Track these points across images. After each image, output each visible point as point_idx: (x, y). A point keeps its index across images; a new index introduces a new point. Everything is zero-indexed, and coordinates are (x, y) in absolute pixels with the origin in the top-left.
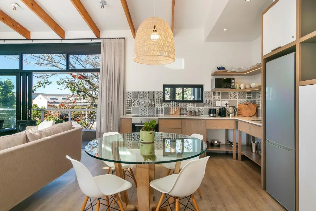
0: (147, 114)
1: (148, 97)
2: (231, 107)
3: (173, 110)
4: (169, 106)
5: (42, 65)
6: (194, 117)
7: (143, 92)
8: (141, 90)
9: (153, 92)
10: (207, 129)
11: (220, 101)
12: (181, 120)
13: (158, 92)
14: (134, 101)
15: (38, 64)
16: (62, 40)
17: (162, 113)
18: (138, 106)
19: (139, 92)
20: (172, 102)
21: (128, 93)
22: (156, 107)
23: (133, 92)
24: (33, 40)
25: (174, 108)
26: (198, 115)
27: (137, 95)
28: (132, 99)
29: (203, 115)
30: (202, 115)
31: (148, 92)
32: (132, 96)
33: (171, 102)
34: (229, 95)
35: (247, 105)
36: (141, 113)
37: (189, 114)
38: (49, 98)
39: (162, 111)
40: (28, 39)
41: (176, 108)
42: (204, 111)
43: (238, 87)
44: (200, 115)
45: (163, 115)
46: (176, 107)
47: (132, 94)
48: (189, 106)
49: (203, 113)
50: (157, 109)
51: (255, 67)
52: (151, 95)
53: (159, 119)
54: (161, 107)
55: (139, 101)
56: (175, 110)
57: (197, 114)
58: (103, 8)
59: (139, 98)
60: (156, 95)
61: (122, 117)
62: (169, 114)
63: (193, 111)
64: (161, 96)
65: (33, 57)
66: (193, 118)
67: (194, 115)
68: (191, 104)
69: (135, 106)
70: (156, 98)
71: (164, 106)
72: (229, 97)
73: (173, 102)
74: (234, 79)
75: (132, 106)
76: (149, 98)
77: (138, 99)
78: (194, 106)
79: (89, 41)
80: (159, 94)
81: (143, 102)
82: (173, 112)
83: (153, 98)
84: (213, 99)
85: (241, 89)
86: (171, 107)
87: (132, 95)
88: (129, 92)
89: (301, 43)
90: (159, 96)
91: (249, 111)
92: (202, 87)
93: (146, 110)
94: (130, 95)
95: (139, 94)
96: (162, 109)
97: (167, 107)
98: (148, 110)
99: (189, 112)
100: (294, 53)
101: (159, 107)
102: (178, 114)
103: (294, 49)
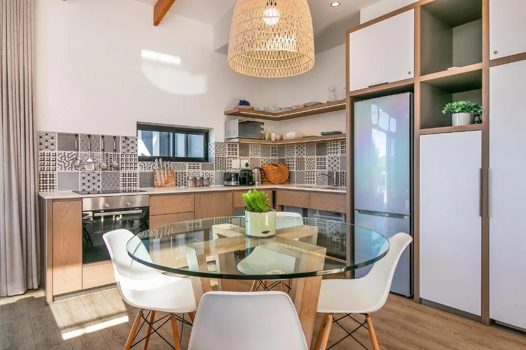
0: (100, 189)
1: (101, 147)
2: (256, 169)
3: (160, 177)
4: (152, 169)
6: (200, 189)
7: (89, 136)
8: (82, 129)
9: (115, 137)
10: (235, 208)
11: (238, 160)
12: (193, 195)
13: (126, 138)
14: (63, 158)
17: (135, 185)
18: (74, 171)
19: (76, 135)
20: (158, 160)
21: (46, 137)
22: (121, 172)
23: (59, 134)
25: (164, 174)
26: (207, 186)
27: (69, 141)
28: (57, 152)
29: (213, 185)
30: (211, 185)
31: (103, 137)
32: (56, 144)
33: (156, 160)
34: (250, 151)
35: (276, 166)
36: (84, 187)
37: (190, 183)
41: (168, 174)
42: (214, 178)
43: (267, 137)
45: (138, 188)
46: (167, 170)
47: (56, 138)
48: (190, 168)
49: (214, 181)
50: (124, 175)
51: (298, 108)
52: (110, 143)
53: (150, 195)
54: (132, 171)
55: (79, 158)
56: (165, 177)
57: (205, 183)
59: (78, 150)
60: (121, 145)
62: (154, 186)
63: (197, 178)
64: (133, 147)
67: (199, 186)
68: (192, 165)
69: (67, 171)
70: (121, 151)
71: (140, 168)
72: (250, 153)
73: (160, 160)
74: (263, 124)
75: (58, 170)
76: (103, 150)
77: (75, 152)
78: (198, 168)
80: (128, 142)
81: (89, 160)
82: (161, 181)
83: (115, 150)
84: (227, 156)
85: (271, 140)
86: (157, 172)
87: (56, 141)
88: (47, 134)
89: (422, 83)
90: (129, 148)
91: (280, 175)
92: (206, 133)
93: (98, 178)
94: (52, 141)
95: (78, 141)
96: (135, 175)
97: (146, 171)
98: (103, 179)
99: (192, 180)
100: (408, 94)
101: (128, 171)
102: (172, 186)
103: (410, 89)
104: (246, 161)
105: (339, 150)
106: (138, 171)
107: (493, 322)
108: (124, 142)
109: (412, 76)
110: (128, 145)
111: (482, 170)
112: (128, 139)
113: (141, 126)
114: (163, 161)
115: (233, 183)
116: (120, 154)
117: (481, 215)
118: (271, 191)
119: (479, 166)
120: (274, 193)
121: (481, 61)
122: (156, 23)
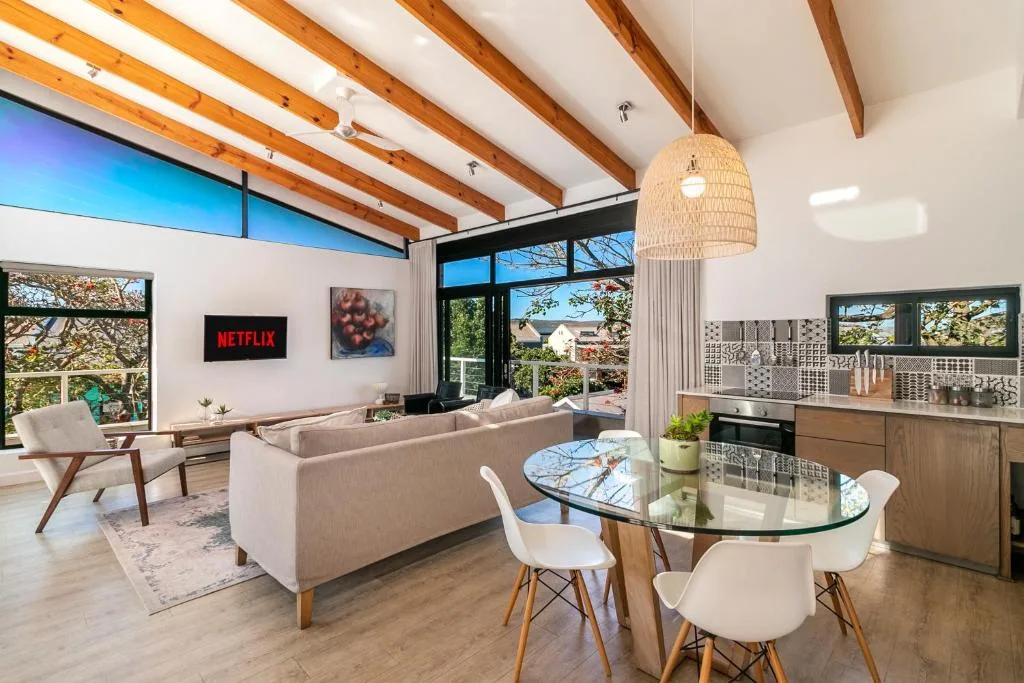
0: (770, 390)
1: (771, 336)
3: (862, 380)
4: (851, 366)
5: (540, 268)
6: (959, 412)
7: (757, 322)
8: (748, 316)
9: (790, 322)
10: (1013, 465)
12: (883, 418)
13: (807, 321)
15: (532, 265)
16: (556, 210)
17: (822, 389)
18: (739, 364)
19: (742, 323)
20: (862, 353)
21: (710, 327)
22: (800, 369)
23: (725, 323)
24: (508, 221)
25: (871, 375)
26: (984, 406)
27: (735, 330)
28: (722, 342)
29: (1013, 407)
30: (1007, 407)
31: (774, 322)
32: (721, 334)
33: (857, 353)
36: (751, 385)
37: (933, 397)
38: (578, 331)
39: (822, 381)
40: (502, 222)
41: (878, 375)
42: (1018, 392)
44: (999, 407)
45: (827, 394)
46: (878, 369)
47: (721, 327)
48: (940, 367)
49: (1016, 399)
50: (804, 373)
52: (785, 329)
53: (796, 406)
54: (818, 368)
55: (745, 349)
56: (871, 381)
57: (978, 401)
58: (626, 119)
59: (743, 339)
60: (800, 330)
61: (681, 393)
62: (848, 393)
63: (956, 389)
64: (818, 334)
65: (522, 253)
66: (955, 413)
67: (959, 404)
68: (947, 363)
69: (731, 364)
70: (800, 339)
71: (830, 364)
73: (866, 353)
75: (723, 363)
76: (774, 339)
77: (740, 343)
78: (965, 367)
79: (612, 202)
80: (810, 326)
81: (756, 352)
82: (863, 386)
83: (790, 339)
86: (858, 371)
87: (720, 331)
88: (712, 324)
90: (811, 334)
93: (767, 375)
94: (716, 331)
95: (743, 329)
96: (822, 374)
97: (842, 369)
98: (774, 376)
99: (938, 391)
101: (810, 368)
102: (886, 397)
106: (828, 368)
108: (804, 326)
110: (811, 330)
112: (811, 322)
114: (871, 353)
116: (798, 343)
122: (860, 132)
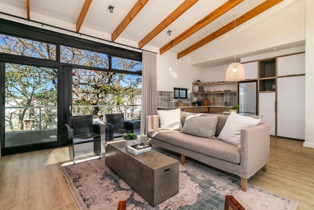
1: (167, 95)
9: (170, 92)
13: (172, 92)
14: (160, 98)
19: (162, 92)
28: (159, 96)
31: (167, 92)
34: (199, 95)
36: (164, 106)
39: (173, 104)
41: (181, 102)
43: (204, 91)
50: (171, 102)
60: (171, 94)
62: (177, 106)
74: (204, 87)
75: (159, 101)
77: (162, 96)
83: (170, 96)
84: (193, 97)
87: (159, 93)
89: (260, 80)
91: (207, 103)
92: (186, 90)
97: (176, 101)
99: (186, 104)
100: (256, 83)
103: (256, 81)
104: (197, 99)
105: (229, 96)
106: (174, 101)
107: (278, 137)
109: (257, 78)
111: (275, 102)
113: (175, 89)
115: (197, 105)
117: (275, 112)
118: (207, 108)
119: (275, 100)
120: (209, 108)
121: (275, 76)
